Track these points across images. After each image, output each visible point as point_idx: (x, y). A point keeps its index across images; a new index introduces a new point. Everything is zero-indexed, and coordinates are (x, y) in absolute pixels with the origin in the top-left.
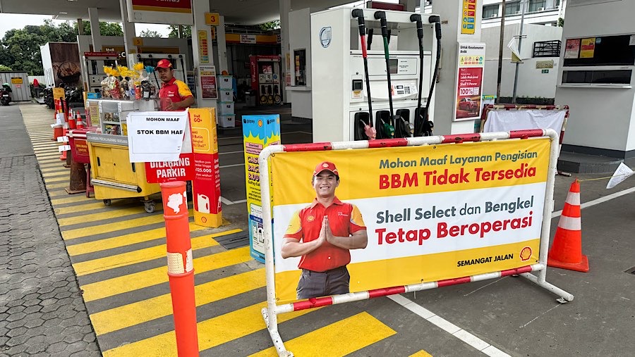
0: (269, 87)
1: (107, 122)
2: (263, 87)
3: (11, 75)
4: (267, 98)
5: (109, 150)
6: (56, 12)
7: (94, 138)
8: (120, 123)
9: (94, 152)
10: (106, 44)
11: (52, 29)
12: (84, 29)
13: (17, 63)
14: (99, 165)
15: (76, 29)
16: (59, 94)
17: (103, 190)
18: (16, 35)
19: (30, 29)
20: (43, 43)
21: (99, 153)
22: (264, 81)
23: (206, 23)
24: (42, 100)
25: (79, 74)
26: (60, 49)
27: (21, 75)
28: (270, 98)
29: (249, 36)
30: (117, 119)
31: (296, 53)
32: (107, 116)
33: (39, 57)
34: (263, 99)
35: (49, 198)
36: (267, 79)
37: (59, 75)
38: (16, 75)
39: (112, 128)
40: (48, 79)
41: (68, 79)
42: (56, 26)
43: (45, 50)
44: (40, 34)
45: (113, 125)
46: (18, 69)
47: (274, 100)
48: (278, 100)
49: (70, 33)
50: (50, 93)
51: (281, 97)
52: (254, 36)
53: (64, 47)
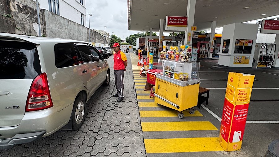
0: (204, 52)
1: (167, 71)
2: (201, 52)
3: (129, 46)
4: (202, 56)
5: (165, 83)
6: (142, 30)
7: (159, 77)
8: (174, 73)
9: (158, 82)
10: (153, 38)
11: (140, 35)
12: (148, 34)
13: (131, 43)
14: (159, 88)
15: (146, 34)
16: (140, 51)
17: (159, 100)
18: (132, 36)
19: (135, 35)
20: (137, 38)
21: (160, 83)
22: (202, 50)
23: (192, 30)
24: (135, 52)
25: (145, 46)
26: (141, 39)
27: (131, 46)
28: (203, 56)
29: (196, 36)
30: (173, 70)
31: (224, 41)
32: (167, 68)
33: (136, 41)
34: (200, 56)
35: (136, 94)
36: (203, 49)
37: (140, 46)
38: (130, 46)
39: (169, 74)
40: (137, 47)
41: (142, 47)
42: (141, 34)
43: (138, 40)
44: (137, 36)
45: (169, 73)
46: (131, 44)
47: (205, 56)
48: (206, 57)
49: (144, 35)
50: (137, 51)
51: (207, 55)
52: (198, 36)
53: (142, 39)
